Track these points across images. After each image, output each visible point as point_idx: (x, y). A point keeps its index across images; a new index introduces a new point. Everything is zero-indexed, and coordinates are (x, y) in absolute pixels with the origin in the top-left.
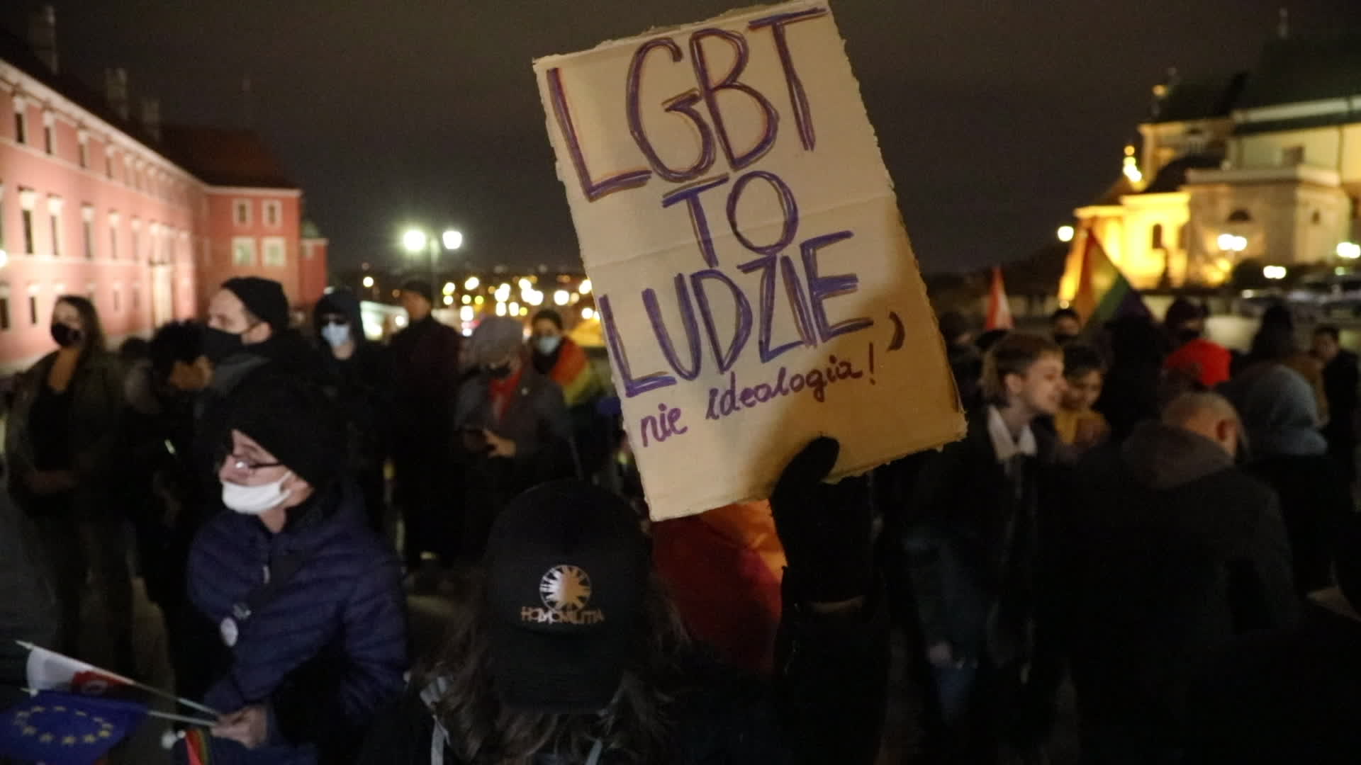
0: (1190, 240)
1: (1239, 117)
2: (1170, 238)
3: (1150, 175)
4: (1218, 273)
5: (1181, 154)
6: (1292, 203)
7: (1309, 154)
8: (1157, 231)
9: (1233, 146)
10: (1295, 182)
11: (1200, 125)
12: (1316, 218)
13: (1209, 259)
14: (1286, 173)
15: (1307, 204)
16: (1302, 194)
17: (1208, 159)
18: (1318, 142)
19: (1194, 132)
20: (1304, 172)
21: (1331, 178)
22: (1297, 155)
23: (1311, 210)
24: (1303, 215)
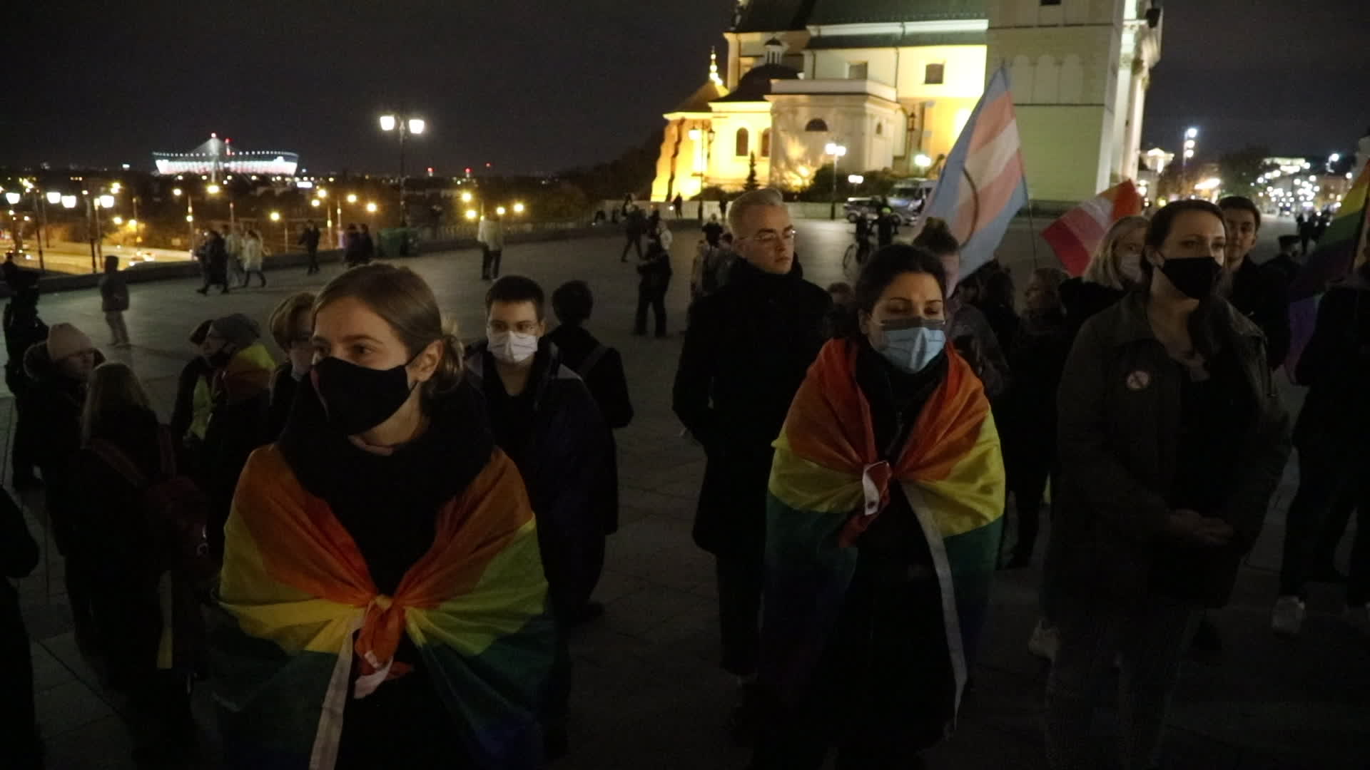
0: (771, 145)
1: (813, 31)
2: (754, 145)
3: (733, 82)
4: (801, 177)
5: (762, 62)
6: (862, 114)
7: (871, 71)
8: (742, 137)
9: (808, 57)
10: (864, 95)
11: (779, 35)
12: (879, 129)
13: (790, 166)
14: (855, 86)
15: (872, 117)
16: (870, 107)
17: (788, 70)
18: (879, 59)
19: (773, 42)
20: (870, 87)
21: (890, 94)
22: (861, 71)
23: (876, 121)
24: (870, 126)
